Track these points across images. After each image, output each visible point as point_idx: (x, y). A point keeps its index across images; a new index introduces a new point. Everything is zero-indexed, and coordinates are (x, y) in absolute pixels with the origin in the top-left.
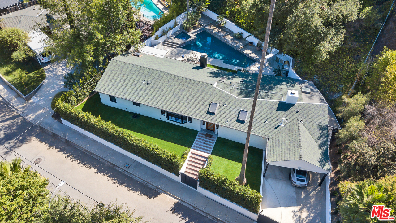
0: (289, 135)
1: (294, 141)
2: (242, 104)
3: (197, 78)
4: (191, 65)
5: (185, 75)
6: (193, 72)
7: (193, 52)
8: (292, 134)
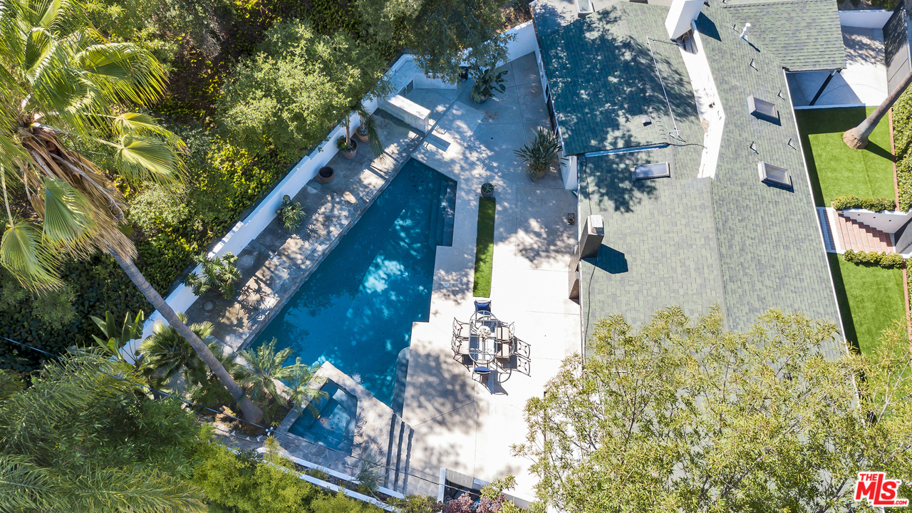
0: (769, 25)
2: (734, 109)
3: (698, 232)
4: (596, 291)
5: (697, 269)
6: (652, 262)
7: (416, 345)
8: (766, 18)
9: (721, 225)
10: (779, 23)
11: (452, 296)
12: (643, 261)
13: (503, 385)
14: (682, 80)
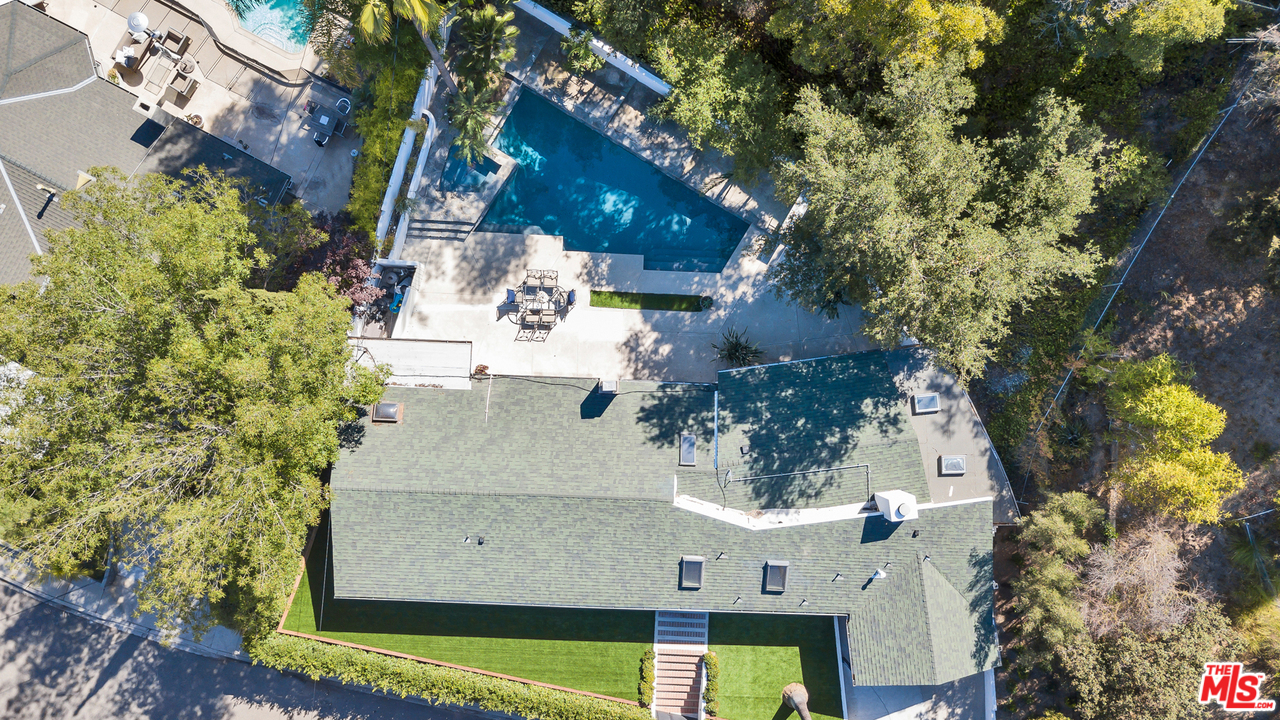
0: (900, 605)
1: (913, 626)
2: (768, 543)
3: (615, 483)
4: (567, 391)
5: (577, 477)
6: (590, 440)
7: (532, 239)
8: (908, 602)
9: (619, 503)
10: (903, 616)
11: (585, 271)
12: (592, 432)
13: (506, 317)
14: (810, 496)
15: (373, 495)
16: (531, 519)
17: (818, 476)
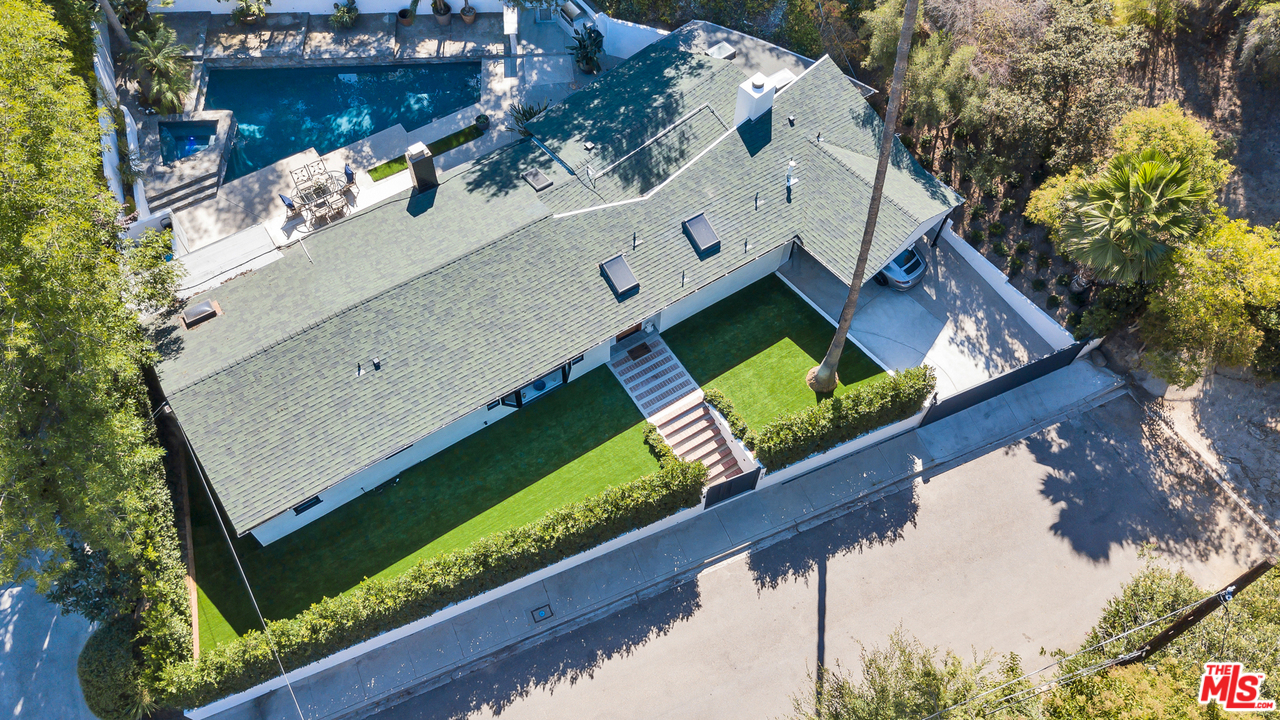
0: (832, 191)
1: (857, 196)
2: (668, 204)
3: (483, 234)
4: (385, 209)
5: (440, 250)
6: (435, 224)
7: (281, 164)
8: (836, 183)
10: (843, 197)
12: (432, 219)
14: (676, 160)
15: (222, 377)
16: (417, 311)
17: (669, 136)
